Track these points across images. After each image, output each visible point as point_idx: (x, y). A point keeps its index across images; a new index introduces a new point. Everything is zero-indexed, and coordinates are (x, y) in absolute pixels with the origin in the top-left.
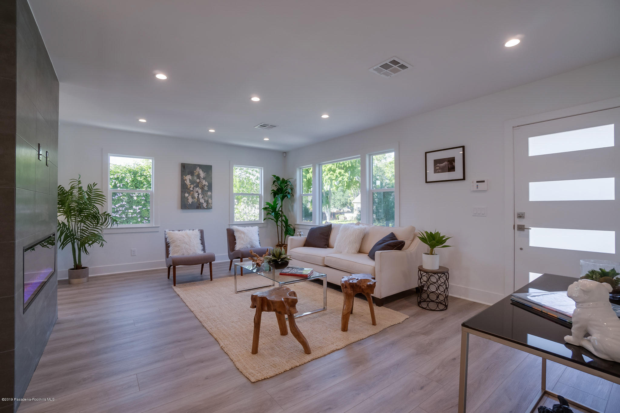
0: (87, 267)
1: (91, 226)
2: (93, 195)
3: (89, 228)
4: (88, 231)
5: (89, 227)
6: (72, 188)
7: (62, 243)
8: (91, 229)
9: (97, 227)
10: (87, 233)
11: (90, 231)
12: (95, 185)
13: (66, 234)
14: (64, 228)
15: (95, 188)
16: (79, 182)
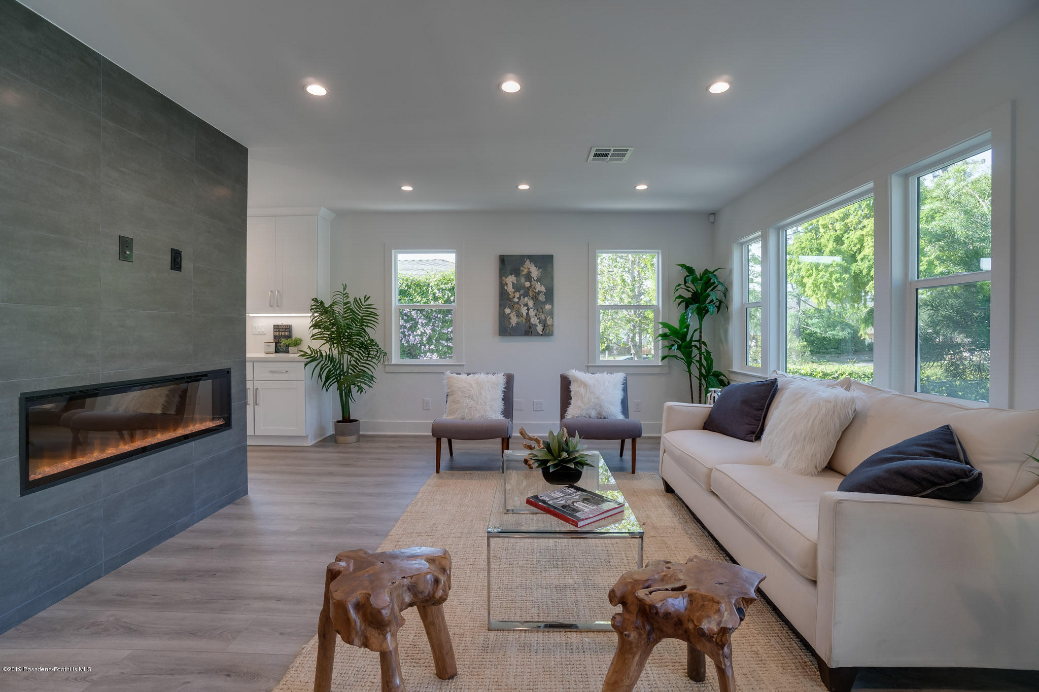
0: (357, 421)
1: (361, 360)
2: (363, 314)
3: (359, 363)
4: (357, 367)
5: (360, 361)
6: (334, 304)
7: (324, 384)
8: (362, 364)
9: (367, 362)
10: (356, 369)
11: (360, 368)
12: (367, 298)
13: (329, 371)
14: (328, 361)
15: (367, 303)
16: (346, 295)
